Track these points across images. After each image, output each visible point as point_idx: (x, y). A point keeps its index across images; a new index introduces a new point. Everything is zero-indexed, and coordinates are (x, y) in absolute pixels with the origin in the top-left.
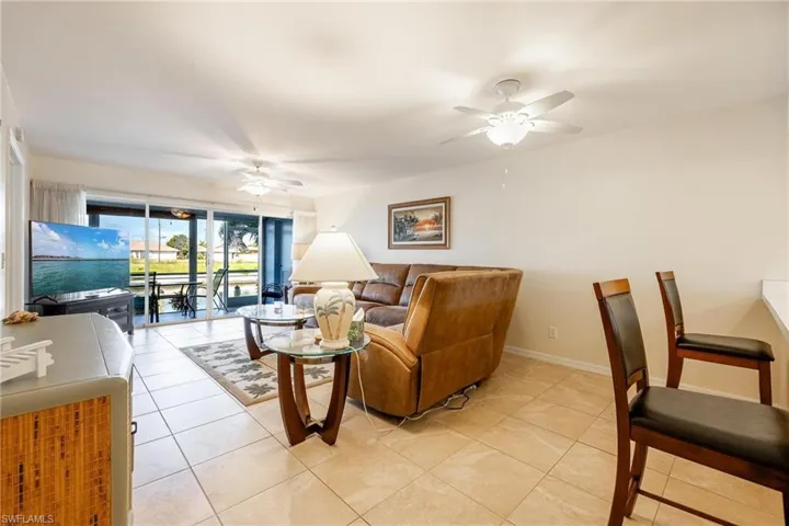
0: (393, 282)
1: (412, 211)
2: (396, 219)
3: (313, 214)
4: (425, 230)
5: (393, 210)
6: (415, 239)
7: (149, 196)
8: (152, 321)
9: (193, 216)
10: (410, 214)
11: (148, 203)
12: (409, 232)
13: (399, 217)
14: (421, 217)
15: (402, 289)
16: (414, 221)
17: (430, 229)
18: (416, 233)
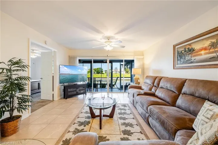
0: (172, 89)
1: (190, 45)
2: (178, 52)
3: (142, 57)
4: (201, 55)
5: (176, 47)
6: (192, 62)
7: (92, 57)
8: (96, 91)
9: (111, 62)
10: (188, 46)
11: (92, 59)
12: (187, 58)
13: (180, 50)
14: (197, 47)
15: (179, 95)
16: (191, 51)
17: (206, 54)
18: (193, 58)
